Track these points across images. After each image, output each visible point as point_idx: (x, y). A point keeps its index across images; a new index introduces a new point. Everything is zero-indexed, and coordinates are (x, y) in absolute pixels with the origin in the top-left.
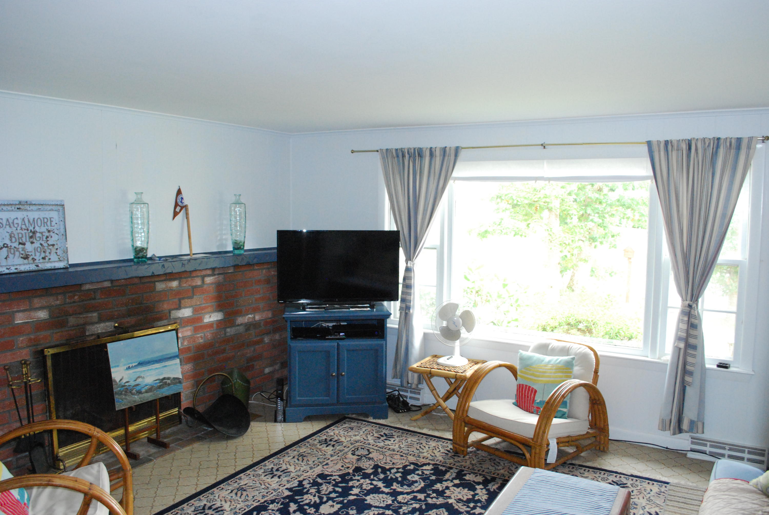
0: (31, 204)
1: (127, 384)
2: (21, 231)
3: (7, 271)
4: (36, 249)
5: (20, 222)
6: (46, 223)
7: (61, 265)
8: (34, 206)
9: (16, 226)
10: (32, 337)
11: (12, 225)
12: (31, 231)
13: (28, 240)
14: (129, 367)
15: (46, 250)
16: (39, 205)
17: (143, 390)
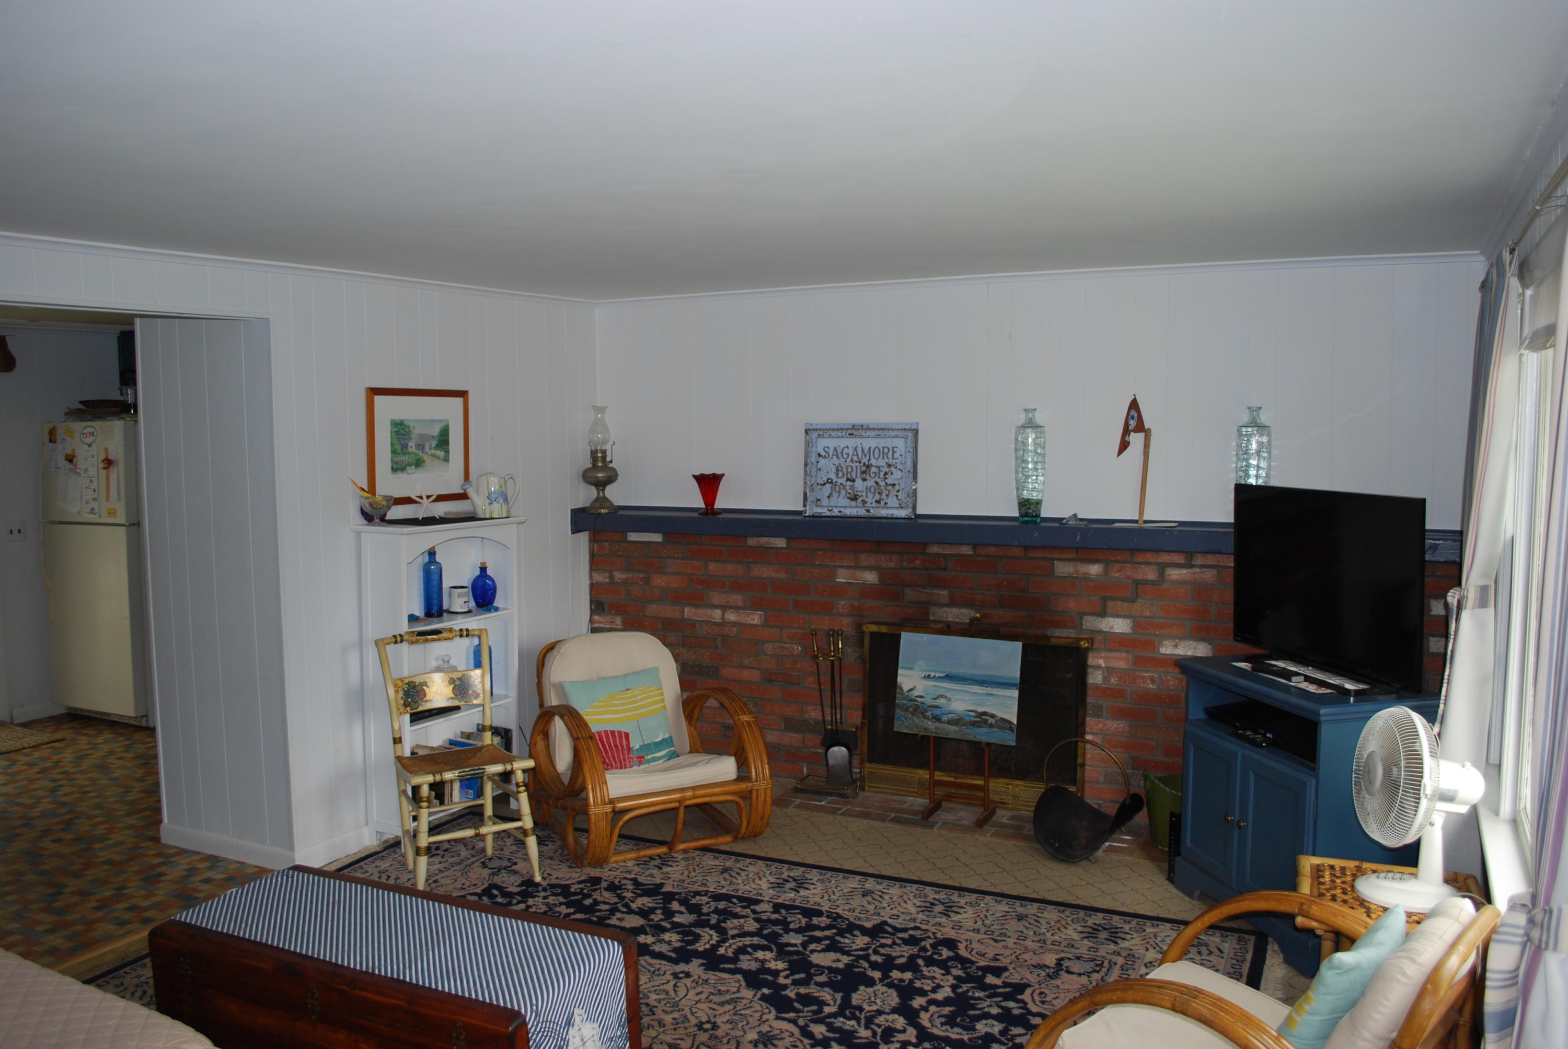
0: (869, 429)
1: (918, 699)
2: (851, 464)
3: (828, 514)
4: (868, 489)
5: (850, 451)
6: (887, 454)
7: (902, 513)
8: (872, 431)
9: (845, 456)
10: (856, 604)
11: (840, 455)
12: (864, 464)
13: (859, 476)
14: (929, 675)
15: (882, 491)
16: (879, 429)
17: (945, 718)
